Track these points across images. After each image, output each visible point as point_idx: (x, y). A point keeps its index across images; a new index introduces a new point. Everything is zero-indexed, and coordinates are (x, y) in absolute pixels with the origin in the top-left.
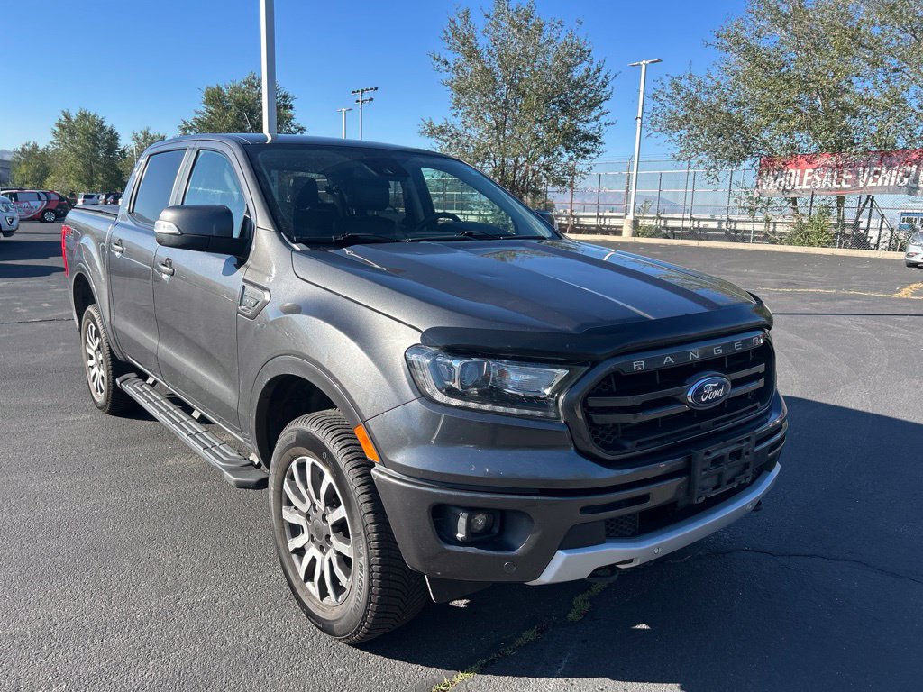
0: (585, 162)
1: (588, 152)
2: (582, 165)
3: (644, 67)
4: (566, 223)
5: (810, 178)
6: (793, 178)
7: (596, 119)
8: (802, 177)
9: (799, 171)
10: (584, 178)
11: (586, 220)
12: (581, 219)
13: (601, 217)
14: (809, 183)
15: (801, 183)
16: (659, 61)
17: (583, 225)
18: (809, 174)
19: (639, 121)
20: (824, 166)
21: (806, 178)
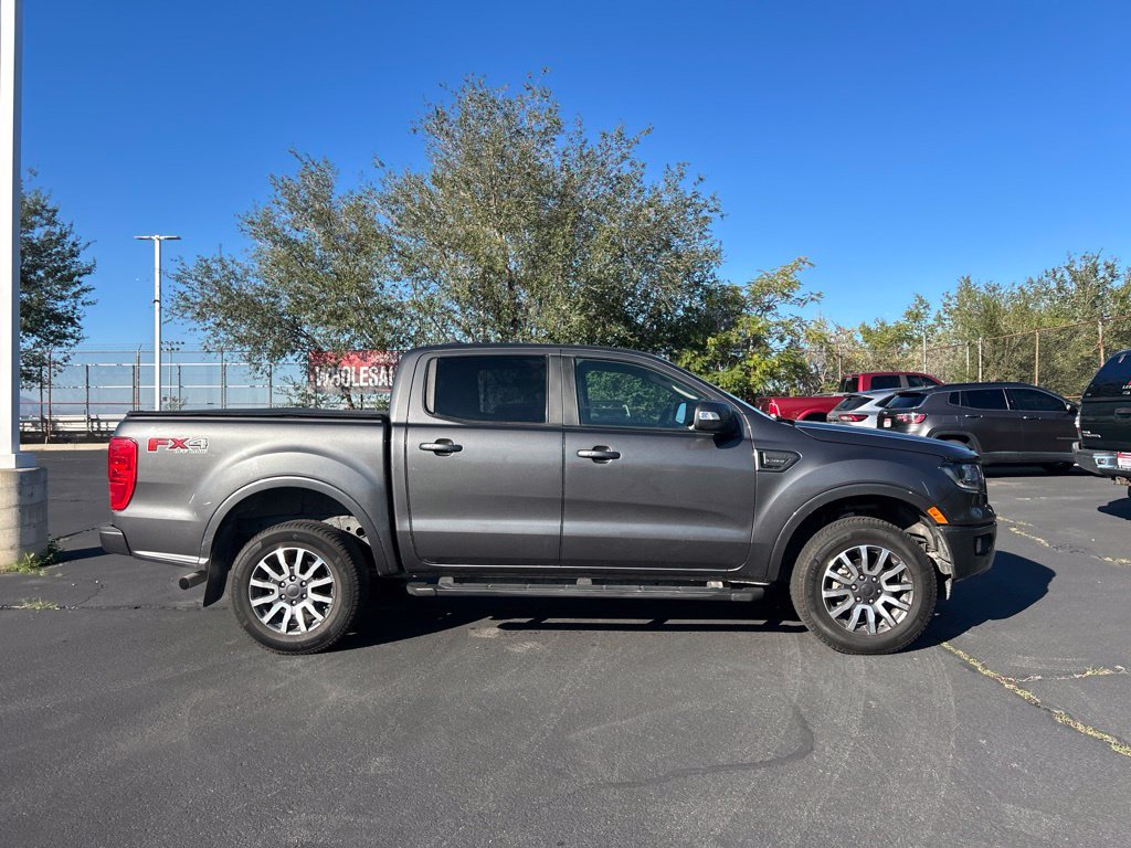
0: (57, 349)
1: (65, 336)
2: (56, 353)
3: (157, 243)
4: (33, 430)
5: (366, 375)
6: (349, 376)
7: (76, 295)
8: (357, 374)
9: (354, 368)
10: (60, 371)
11: (66, 425)
12: (59, 425)
13: (93, 420)
14: (366, 380)
15: (358, 381)
16: (178, 238)
17: (60, 432)
18: (365, 372)
19: (157, 304)
20: (378, 365)
21: (363, 376)
